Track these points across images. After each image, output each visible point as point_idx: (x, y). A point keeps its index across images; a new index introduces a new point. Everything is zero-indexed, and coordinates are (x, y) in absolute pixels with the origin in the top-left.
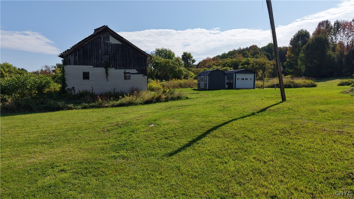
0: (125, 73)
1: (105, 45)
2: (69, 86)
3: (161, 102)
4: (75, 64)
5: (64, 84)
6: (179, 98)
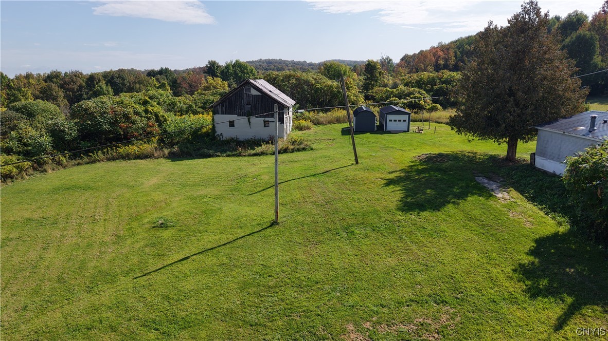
0: (264, 121)
1: (247, 96)
2: (218, 132)
3: (287, 152)
4: (223, 113)
6: (304, 149)
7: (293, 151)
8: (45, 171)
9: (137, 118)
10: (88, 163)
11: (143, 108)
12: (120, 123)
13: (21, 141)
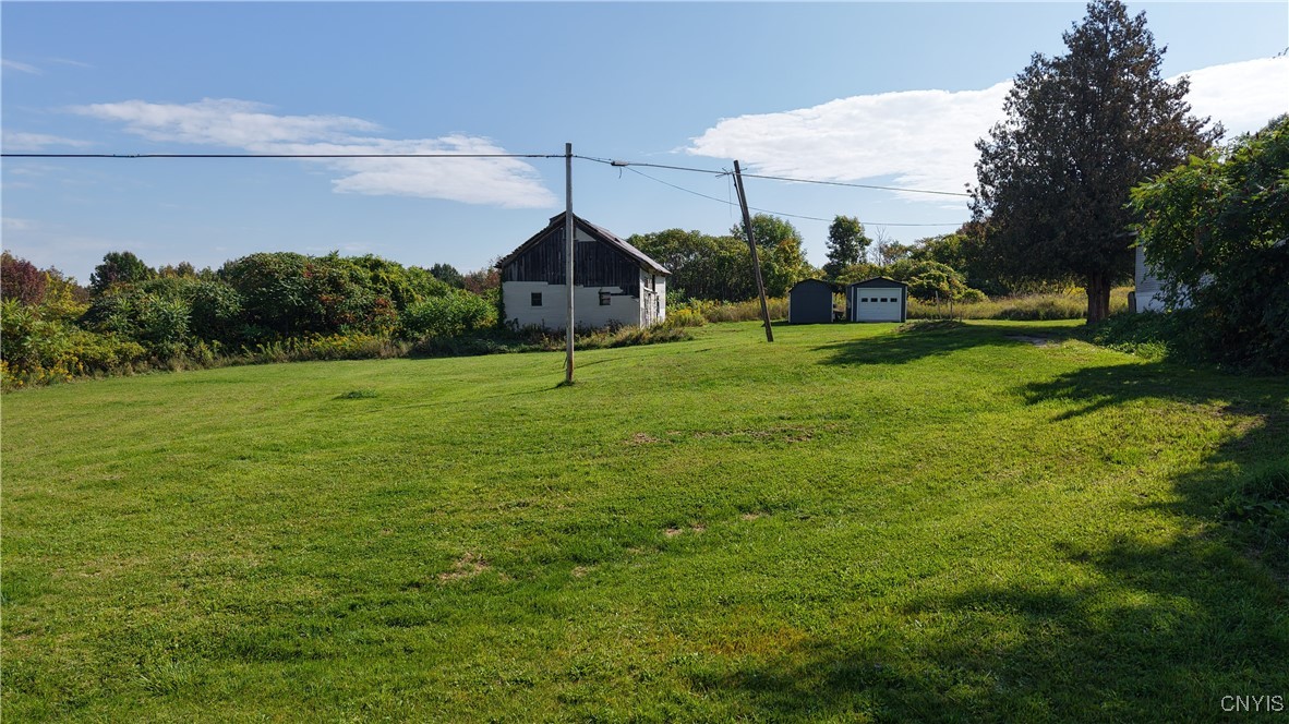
0: (601, 294)
2: (510, 318)
3: (640, 344)
4: (520, 279)
5: (502, 314)
6: (675, 339)
7: (651, 342)
8: (171, 369)
9: (356, 288)
10: (253, 363)
11: (371, 274)
12: (321, 293)
13: (134, 317)
